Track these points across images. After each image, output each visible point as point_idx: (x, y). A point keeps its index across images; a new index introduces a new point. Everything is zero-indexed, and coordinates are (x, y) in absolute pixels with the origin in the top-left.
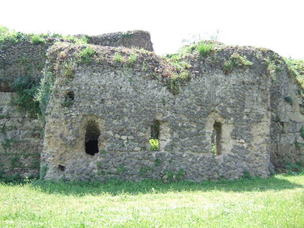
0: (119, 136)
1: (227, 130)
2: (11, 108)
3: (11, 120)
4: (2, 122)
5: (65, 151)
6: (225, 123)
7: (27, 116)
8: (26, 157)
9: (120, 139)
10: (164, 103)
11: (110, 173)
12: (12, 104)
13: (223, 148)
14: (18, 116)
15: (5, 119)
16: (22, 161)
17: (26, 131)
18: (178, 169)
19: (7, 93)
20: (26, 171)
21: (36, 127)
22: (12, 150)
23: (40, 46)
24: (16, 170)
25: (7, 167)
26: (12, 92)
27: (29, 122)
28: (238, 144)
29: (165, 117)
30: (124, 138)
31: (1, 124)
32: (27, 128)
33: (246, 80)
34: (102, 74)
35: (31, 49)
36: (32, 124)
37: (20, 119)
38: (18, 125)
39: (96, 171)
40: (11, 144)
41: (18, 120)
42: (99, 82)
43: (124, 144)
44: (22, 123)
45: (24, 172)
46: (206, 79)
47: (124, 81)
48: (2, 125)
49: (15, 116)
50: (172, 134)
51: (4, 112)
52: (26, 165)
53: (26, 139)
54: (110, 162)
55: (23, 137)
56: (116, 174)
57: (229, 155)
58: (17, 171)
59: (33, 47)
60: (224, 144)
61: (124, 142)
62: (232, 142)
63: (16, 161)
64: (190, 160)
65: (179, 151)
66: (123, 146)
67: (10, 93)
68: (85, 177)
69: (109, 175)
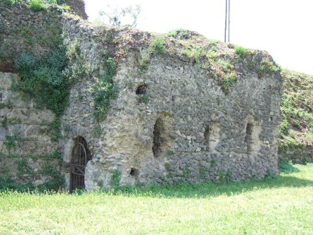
0: (184, 136)
1: (256, 132)
2: (13, 94)
3: (13, 110)
4: (2, 112)
5: (139, 153)
6: (256, 125)
7: (31, 105)
8: (35, 160)
9: (186, 139)
10: (219, 102)
11: (177, 176)
12: (14, 89)
13: (253, 149)
14: (22, 106)
15: (6, 109)
16: (31, 165)
17: (31, 126)
18: (226, 169)
19: (6, 73)
20: (38, 177)
21: (44, 121)
22: (17, 151)
23: (40, 14)
24: (25, 177)
25: (14, 173)
26: (12, 72)
27: (35, 113)
28: (264, 145)
29: (217, 117)
30: (189, 138)
31: (2, 115)
32: (33, 122)
33: (272, 85)
34: (173, 68)
35: (29, 16)
36: (39, 118)
37: (25, 110)
38: (23, 117)
39: (165, 174)
40: (16, 142)
41: (22, 111)
42: (171, 76)
43: (189, 144)
44: (27, 114)
45: (36, 179)
46: (247, 81)
47: (190, 77)
48: (3, 117)
49: (18, 105)
50: (221, 134)
51: (4, 99)
52: (36, 170)
53: (32, 136)
54: (178, 164)
55: (29, 134)
56: (181, 176)
57: (258, 155)
58: (27, 178)
59: (32, 13)
60: (253, 144)
61: (188, 143)
62: (259, 142)
63: (23, 165)
64: (234, 160)
65: (227, 152)
66: (188, 146)
67: (10, 73)
68: (158, 181)
69: (176, 178)
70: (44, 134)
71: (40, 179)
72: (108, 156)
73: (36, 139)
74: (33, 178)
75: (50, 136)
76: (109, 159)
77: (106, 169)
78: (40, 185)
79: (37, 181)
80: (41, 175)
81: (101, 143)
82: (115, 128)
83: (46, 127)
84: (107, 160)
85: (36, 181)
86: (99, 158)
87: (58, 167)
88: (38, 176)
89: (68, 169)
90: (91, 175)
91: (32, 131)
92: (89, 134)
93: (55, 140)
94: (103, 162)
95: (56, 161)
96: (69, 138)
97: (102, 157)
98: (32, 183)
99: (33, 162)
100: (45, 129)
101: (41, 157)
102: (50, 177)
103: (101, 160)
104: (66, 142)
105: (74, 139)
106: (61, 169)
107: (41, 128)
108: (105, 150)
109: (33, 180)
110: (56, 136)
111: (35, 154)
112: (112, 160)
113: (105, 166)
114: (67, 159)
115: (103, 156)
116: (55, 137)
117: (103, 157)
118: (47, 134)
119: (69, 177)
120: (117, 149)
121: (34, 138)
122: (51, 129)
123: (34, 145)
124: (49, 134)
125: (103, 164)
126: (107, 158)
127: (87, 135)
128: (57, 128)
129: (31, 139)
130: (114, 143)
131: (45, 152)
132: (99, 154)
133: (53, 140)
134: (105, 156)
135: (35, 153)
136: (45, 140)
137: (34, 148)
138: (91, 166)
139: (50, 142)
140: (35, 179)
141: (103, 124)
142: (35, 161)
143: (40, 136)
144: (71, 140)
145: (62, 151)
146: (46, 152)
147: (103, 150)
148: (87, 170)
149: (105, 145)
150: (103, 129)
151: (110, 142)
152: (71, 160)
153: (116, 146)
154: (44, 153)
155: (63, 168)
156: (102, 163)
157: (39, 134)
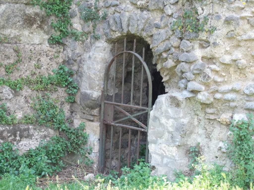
70: (35, 26)
71: (29, 136)
72: (219, 85)
73: (17, 40)
74: (15, 136)
75: (47, 33)
76: (224, 93)
77: (212, 117)
78: (30, 151)
79: (24, 142)
80: (30, 127)
81: (198, 53)
82: (243, 18)
83: (37, 9)
84: (218, 96)
85: (21, 143)
86: (195, 92)
87: (67, 107)
88: (25, 130)
89: (95, 112)
90: (169, 132)
91: (8, 19)
92: (162, 31)
93: (58, 43)
94: (208, 102)
95: (61, 93)
96: (97, 38)
97: (203, 88)
98: (14, 148)
99: (11, 96)
100: (37, 14)
101: (29, 83)
102: (51, 131)
103: (200, 97)
104: (87, 49)
105: (110, 41)
106: (72, 112)
107: (27, 12)
108: (212, 70)
109: (15, 140)
110: (61, 31)
111: (15, 77)
112: (230, 96)
113: (209, 110)
114: (91, 88)
115: (207, 85)
116: (59, 33)
117: (206, 90)
118: (40, 27)
119: (98, 130)
120: (247, 70)
121: (12, 36)
122: (49, 16)
123: (14, 54)
124: (46, 27)
125: (205, 105)
126: (217, 91)
127: (155, 31)
128: (62, 11)
129: (6, 38)
130: (238, 54)
131: (37, 71)
132: (194, 82)
133: (54, 42)
134: (213, 87)
135: (16, 75)
136: (37, 42)
137: (12, 61)
138: (170, 110)
139: (46, 46)
140: (18, 138)
141: (206, 5)
142: (16, 94)
143: (26, 32)
144: (102, 44)
145: (75, 68)
146: (39, 70)
147: (208, 71)
148: (156, 118)
149: (211, 59)
150: (206, 19)
151: (227, 52)
152: (103, 92)
153: (243, 61)
154: (35, 74)
155: (78, 108)
156: (202, 104)
157: (22, 27)
